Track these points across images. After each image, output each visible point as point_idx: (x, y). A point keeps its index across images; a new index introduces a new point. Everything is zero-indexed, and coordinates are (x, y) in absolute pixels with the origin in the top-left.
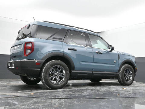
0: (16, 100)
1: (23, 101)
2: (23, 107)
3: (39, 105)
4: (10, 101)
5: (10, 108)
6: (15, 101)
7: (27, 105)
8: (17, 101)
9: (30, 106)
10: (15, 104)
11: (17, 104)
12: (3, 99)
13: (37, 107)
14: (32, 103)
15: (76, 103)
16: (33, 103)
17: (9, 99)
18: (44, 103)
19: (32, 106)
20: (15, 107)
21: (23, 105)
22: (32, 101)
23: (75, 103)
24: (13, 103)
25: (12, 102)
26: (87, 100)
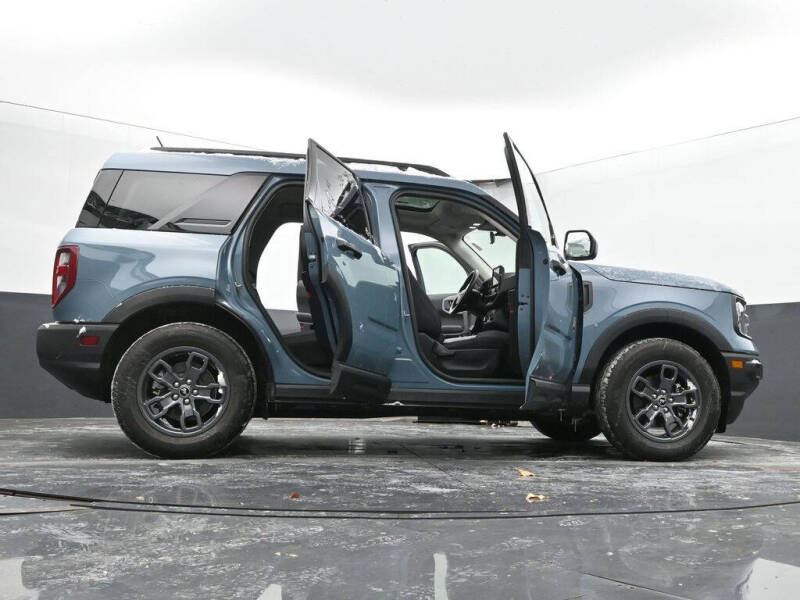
0: (82, 525)
1: (118, 529)
2: (118, 558)
3: (196, 549)
6: (76, 529)
7: (138, 552)
8: (88, 531)
9: (154, 556)
10: (77, 545)
11: (88, 542)
12: (16, 518)
13: (190, 559)
15: (389, 541)
17: (47, 522)
19: (160, 554)
20: (77, 558)
21: (116, 552)
23: (380, 538)
24: (67, 537)
25: (59, 532)
26: (443, 522)
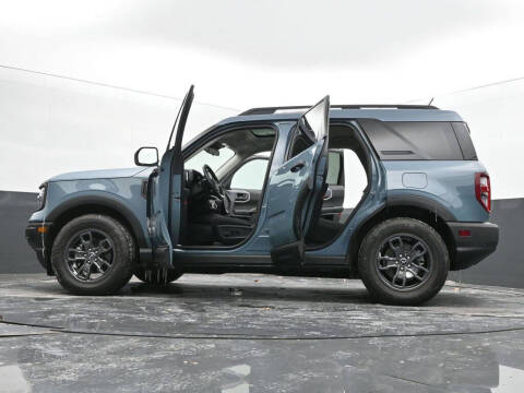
4: (38, 346)
5: (38, 368)
14: (109, 353)
16: (114, 353)
18: (149, 352)
22: (109, 346)
